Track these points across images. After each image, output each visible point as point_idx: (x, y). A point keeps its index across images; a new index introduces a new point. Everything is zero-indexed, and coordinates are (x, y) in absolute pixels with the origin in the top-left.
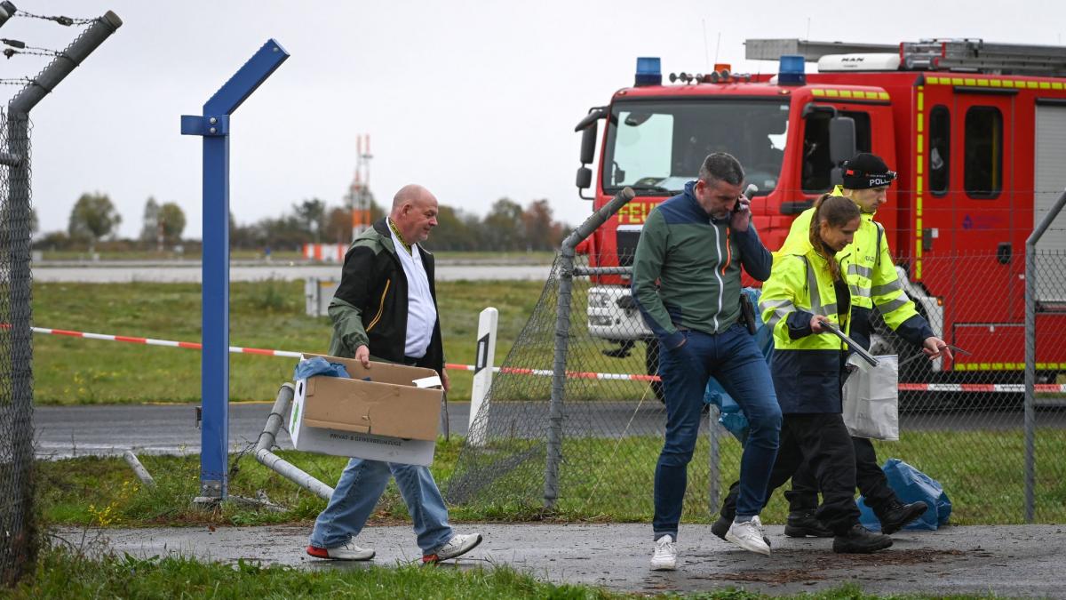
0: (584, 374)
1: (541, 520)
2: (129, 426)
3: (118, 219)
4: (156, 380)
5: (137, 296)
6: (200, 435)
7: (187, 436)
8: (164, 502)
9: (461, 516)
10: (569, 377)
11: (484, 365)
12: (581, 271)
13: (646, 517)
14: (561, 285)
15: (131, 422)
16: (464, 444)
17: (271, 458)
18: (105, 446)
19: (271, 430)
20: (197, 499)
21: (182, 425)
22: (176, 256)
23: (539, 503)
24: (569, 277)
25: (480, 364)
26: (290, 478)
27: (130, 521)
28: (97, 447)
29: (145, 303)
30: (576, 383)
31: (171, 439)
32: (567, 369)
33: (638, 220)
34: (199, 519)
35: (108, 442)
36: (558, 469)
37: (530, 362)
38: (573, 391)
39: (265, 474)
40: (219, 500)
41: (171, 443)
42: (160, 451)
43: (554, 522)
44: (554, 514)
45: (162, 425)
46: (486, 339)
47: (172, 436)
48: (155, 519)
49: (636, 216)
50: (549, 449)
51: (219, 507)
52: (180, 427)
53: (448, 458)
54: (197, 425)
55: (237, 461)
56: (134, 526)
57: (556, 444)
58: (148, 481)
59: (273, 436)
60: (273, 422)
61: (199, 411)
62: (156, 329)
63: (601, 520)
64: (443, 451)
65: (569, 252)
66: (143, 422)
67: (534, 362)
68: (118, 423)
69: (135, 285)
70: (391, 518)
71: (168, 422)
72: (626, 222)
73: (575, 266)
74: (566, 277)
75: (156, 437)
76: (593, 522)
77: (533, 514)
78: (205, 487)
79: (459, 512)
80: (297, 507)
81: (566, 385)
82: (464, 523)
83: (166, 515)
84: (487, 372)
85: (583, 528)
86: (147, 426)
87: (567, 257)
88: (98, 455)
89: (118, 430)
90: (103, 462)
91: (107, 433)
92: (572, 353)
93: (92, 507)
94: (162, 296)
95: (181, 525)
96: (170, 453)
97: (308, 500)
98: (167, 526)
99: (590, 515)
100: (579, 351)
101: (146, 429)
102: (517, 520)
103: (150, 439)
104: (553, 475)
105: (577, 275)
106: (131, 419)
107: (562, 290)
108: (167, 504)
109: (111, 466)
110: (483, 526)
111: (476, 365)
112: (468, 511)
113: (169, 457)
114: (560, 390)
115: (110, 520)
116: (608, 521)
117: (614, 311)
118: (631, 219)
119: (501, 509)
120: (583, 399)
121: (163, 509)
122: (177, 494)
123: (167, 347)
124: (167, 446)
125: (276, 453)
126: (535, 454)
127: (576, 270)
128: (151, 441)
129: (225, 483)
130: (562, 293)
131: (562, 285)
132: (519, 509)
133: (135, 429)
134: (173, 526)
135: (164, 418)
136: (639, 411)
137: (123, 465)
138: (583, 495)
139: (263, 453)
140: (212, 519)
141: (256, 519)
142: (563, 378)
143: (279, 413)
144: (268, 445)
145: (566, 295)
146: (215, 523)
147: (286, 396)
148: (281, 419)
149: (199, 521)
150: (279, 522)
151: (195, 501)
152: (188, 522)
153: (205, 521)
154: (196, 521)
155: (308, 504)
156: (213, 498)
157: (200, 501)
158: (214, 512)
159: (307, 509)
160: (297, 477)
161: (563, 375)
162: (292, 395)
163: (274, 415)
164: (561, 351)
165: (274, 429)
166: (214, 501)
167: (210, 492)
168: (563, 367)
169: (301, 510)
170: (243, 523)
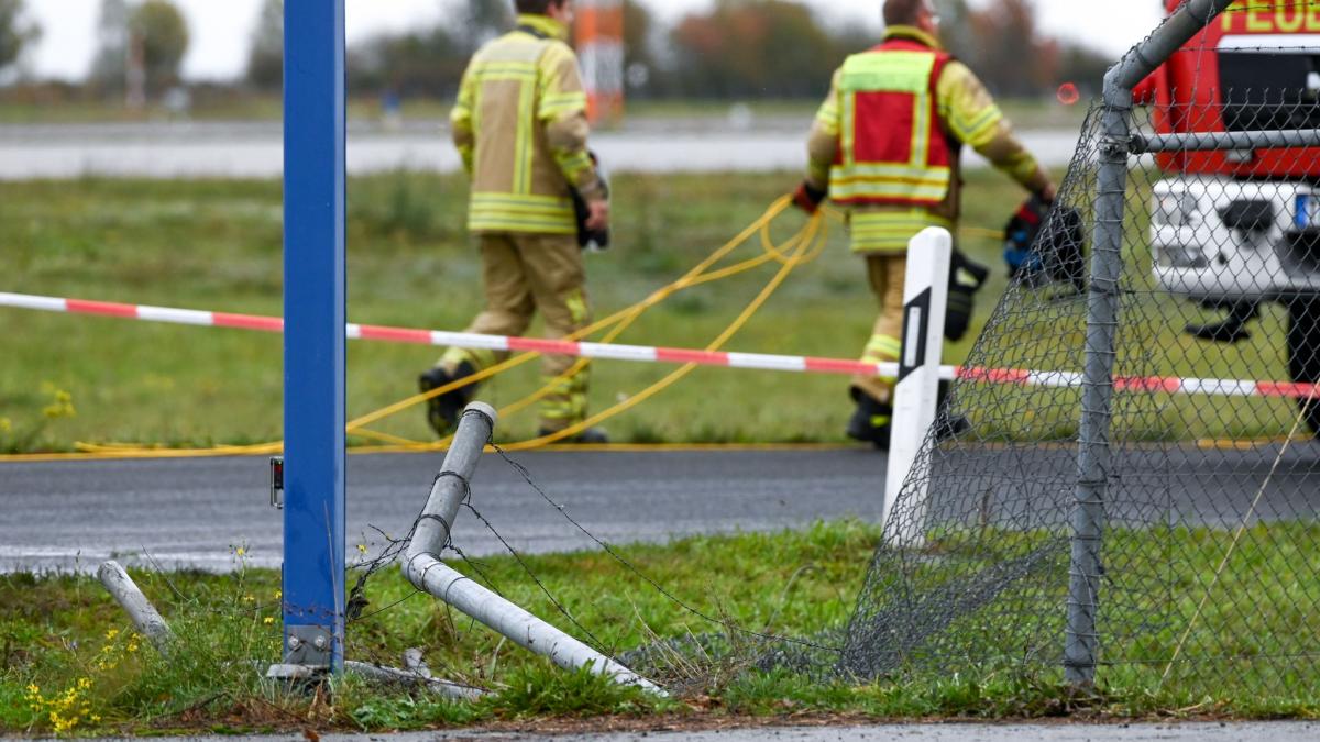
0: (1155, 378)
1: (1066, 714)
2: (98, 505)
3: (36, 33)
4: (143, 400)
5: (94, 209)
6: (280, 525)
7: (234, 528)
8: (198, 677)
9: (883, 706)
10: (1119, 386)
11: (920, 360)
12: (1147, 143)
13: (1311, 708)
14: (1100, 174)
15: (104, 497)
16: (876, 543)
17: (442, 575)
18: (48, 552)
19: (440, 511)
20: (273, 671)
21: (221, 502)
22: (173, 116)
23: (1061, 677)
24: (1121, 155)
25: (910, 359)
26: (486, 621)
27: (121, 721)
28: (30, 552)
29: (113, 225)
30: (1137, 399)
31: (197, 533)
32: (1116, 367)
33: (1266, 25)
34: (281, 714)
35: (54, 542)
36: (1096, 598)
37: (1031, 352)
38: (1130, 418)
39: (420, 612)
40: (325, 671)
41: (200, 543)
42: (177, 562)
43: (1096, 718)
44: (1098, 701)
45: (176, 503)
46: (923, 300)
47: (200, 528)
48: (178, 716)
49: (1261, 16)
50: (1076, 551)
51: (326, 688)
52: (216, 508)
53: (839, 576)
54: (274, 500)
55: (362, 581)
56: (130, 732)
57: (1091, 540)
58: (158, 630)
59: (445, 524)
60: (445, 491)
61: (278, 468)
62: (141, 283)
63: (1205, 713)
64: (827, 558)
65: (1120, 98)
66: (130, 496)
67: (1041, 352)
68: (73, 499)
69: (90, 184)
70: (722, 710)
71: (189, 494)
72: (1239, 28)
73: (1134, 131)
74: (1114, 155)
75: (164, 529)
76: (1187, 719)
77: (1049, 702)
78: (293, 641)
79: (878, 698)
80: (506, 687)
81: (1113, 402)
82: (891, 722)
83: (204, 706)
84: (926, 378)
85: (1165, 732)
86: (140, 505)
87: (1115, 109)
88: (35, 571)
89: (75, 513)
90: (46, 588)
91: (52, 520)
92: (1128, 329)
93: (34, 689)
94: (149, 210)
95: (239, 729)
96: (199, 566)
97: (530, 668)
98: (206, 732)
99: (1181, 704)
100: (1143, 325)
101: (139, 512)
102: (1012, 715)
103: (150, 535)
104: (1085, 611)
105: (1139, 151)
106: (102, 489)
107: (1104, 186)
108: (205, 681)
109: (64, 597)
110: (935, 729)
111: (902, 359)
112: (899, 694)
113: (197, 575)
114: (1099, 416)
115: (75, 719)
116: (1221, 715)
117: (1211, 235)
118: (1252, 22)
119: (974, 688)
120: (1152, 438)
121: (195, 694)
122: (227, 659)
123: (166, 324)
124: (189, 550)
125: (451, 564)
126: (1041, 565)
127: (1137, 140)
128: (153, 538)
129: (339, 633)
130: (1102, 194)
131: (1104, 175)
132: (1017, 688)
133: (111, 511)
134: (220, 732)
135: (180, 487)
136: (1281, 463)
137: (92, 593)
138: (1153, 657)
139: (421, 562)
140: (311, 714)
141: (410, 715)
142: (1106, 389)
143: (458, 473)
144: (434, 545)
145: (1113, 197)
146: (318, 725)
147: (475, 434)
148: (463, 485)
149: (280, 721)
150: (463, 723)
151: (269, 674)
152: (253, 722)
153: (294, 720)
154: (273, 721)
155: (530, 680)
156: (312, 667)
157: (281, 675)
158: (315, 700)
159: (529, 690)
160: (502, 618)
161: (1107, 383)
162: (487, 430)
163: (446, 478)
164: (1103, 326)
165: (447, 508)
166: (314, 675)
167: (305, 653)
168: (1107, 364)
169: (514, 695)
170: (381, 724)
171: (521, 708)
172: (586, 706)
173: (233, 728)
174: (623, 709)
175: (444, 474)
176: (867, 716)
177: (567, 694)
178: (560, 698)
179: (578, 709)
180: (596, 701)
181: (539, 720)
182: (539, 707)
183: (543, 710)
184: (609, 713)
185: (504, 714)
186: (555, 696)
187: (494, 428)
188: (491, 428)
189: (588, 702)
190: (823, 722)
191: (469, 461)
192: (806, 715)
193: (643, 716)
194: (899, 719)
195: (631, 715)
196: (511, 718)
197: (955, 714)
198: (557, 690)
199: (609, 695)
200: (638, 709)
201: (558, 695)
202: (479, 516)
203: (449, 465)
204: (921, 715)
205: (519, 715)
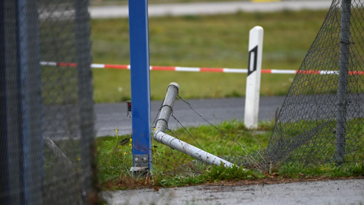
11: (255, 69)
17: (168, 138)
19: (164, 118)
20: (132, 169)
25: (251, 68)
34: (136, 183)
40: (148, 169)
46: (255, 50)
50: (338, 127)
51: (150, 174)
57: (342, 122)
59: (166, 122)
60: (165, 111)
61: (129, 104)
64: (229, 133)
78: (137, 159)
80: (210, 172)
84: (257, 74)
95: (123, 188)
111: (249, 69)
114: (344, 83)
125: (170, 134)
129: (150, 157)
139: (160, 134)
140: (146, 183)
141: (180, 182)
142: (346, 74)
143: (169, 105)
144: (163, 129)
145: (347, 13)
146: (149, 186)
147: (173, 93)
148: (171, 109)
149: (136, 185)
150: (197, 184)
151: (131, 170)
152: (128, 186)
153: (140, 184)
154: (134, 185)
155: (218, 169)
156: (144, 167)
157: (135, 170)
158: (147, 178)
159: (218, 173)
160: (191, 151)
161: (346, 72)
162: (177, 91)
163: (165, 107)
164: (345, 54)
165: (167, 117)
166: (145, 170)
167: (140, 163)
168: (346, 66)
169: (213, 174)
170: (170, 185)
171: (215, 178)
172: (236, 177)
173: (121, 188)
174: (249, 178)
175: (165, 106)
176: (329, 177)
177: (230, 174)
178: (228, 175)
179: (234, 178)
180: (239, 176)
181: (222, 182)
182: (221, 178)
183: (223, 179)
184: (244, 179)
185: (210, 181)
186: (226, 174)
187: (179, 90)
188: (178, 91)
189: (237, 176)
190: (317, 180)
191: (172, 101)
192: (309, 178)
193: (256, 180)
194: (341, 178)
195: (251, 179)
196: (213, 182)
197: (358, 176)
198: (227, 172)
199: (243, 174)
200: (254, 178)
201: (227, 174)
202: (175, 119)
203: (166, 103)
204: (347, 177)
205: (215, 181)
